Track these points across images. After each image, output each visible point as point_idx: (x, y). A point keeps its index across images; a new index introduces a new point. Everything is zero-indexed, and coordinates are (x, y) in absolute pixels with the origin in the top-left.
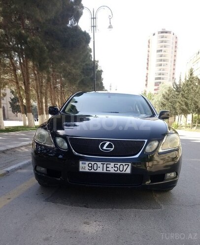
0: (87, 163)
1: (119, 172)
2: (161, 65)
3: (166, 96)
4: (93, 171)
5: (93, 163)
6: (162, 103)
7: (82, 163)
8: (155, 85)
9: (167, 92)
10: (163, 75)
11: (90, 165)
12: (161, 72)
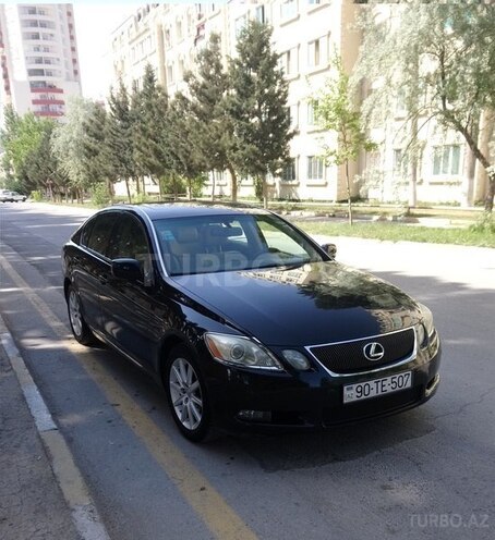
0: (355, 386)
1: (398, 388)
2: (36, 37)
3: (93, 128)
4: (363, 397)
5: (363, 384)
6: (87, 148)
7: (348, 389)
8: (33, 91)
9: (93, 118)
10: (48, 62)
11: (359, 389)
12: (41, 54)
